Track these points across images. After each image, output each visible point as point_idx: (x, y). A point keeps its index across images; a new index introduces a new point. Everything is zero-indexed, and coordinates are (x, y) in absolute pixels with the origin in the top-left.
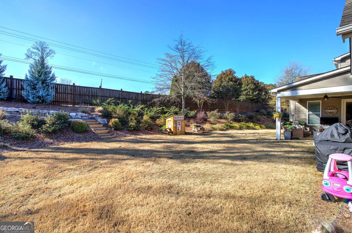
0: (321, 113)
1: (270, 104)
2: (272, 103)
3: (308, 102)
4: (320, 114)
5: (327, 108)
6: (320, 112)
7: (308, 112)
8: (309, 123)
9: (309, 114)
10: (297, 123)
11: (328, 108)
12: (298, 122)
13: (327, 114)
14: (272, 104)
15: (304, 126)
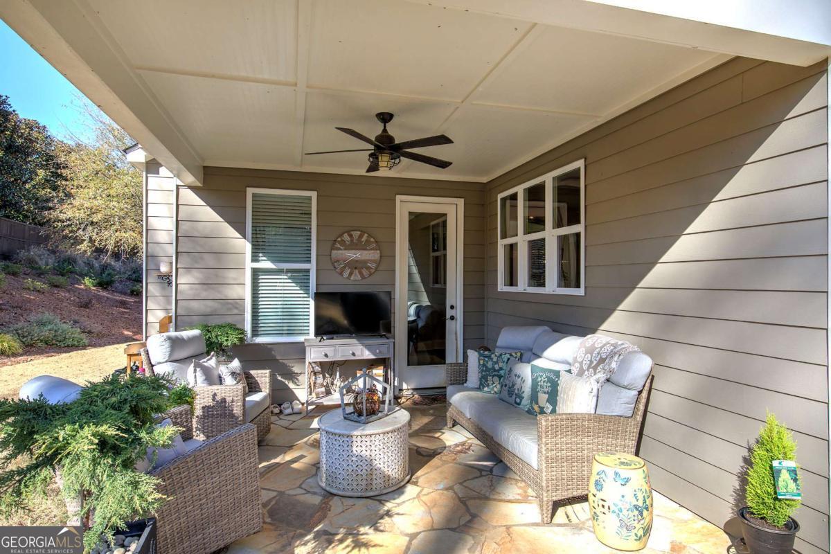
0: (312, 266)
1: (62, 216)
2: (69, 214)
3: (250, 191)
4: (308, 271)
5: (341, 235)
6: (309, 262)
7: (253, 261)
8: (255, 333)
9: (256, 272)
10: (192, 340)
11: (346, 237)
12: (196, 332)
13: (341, 274)
14: (69, 220)
15: (236, 364)
